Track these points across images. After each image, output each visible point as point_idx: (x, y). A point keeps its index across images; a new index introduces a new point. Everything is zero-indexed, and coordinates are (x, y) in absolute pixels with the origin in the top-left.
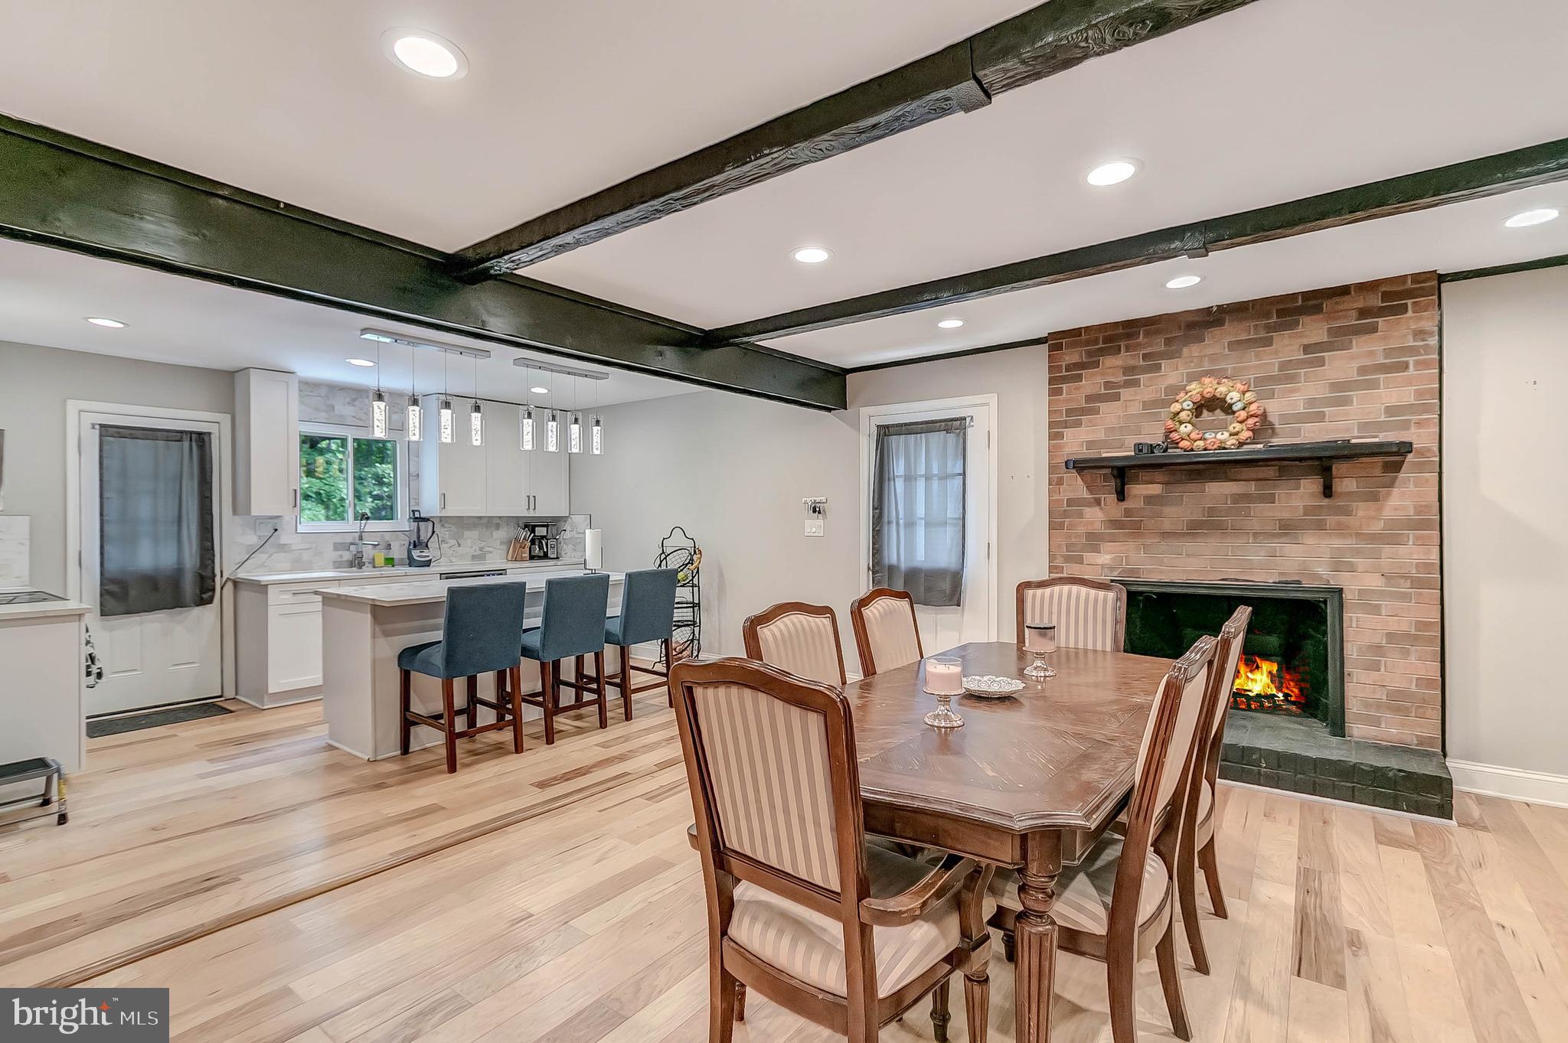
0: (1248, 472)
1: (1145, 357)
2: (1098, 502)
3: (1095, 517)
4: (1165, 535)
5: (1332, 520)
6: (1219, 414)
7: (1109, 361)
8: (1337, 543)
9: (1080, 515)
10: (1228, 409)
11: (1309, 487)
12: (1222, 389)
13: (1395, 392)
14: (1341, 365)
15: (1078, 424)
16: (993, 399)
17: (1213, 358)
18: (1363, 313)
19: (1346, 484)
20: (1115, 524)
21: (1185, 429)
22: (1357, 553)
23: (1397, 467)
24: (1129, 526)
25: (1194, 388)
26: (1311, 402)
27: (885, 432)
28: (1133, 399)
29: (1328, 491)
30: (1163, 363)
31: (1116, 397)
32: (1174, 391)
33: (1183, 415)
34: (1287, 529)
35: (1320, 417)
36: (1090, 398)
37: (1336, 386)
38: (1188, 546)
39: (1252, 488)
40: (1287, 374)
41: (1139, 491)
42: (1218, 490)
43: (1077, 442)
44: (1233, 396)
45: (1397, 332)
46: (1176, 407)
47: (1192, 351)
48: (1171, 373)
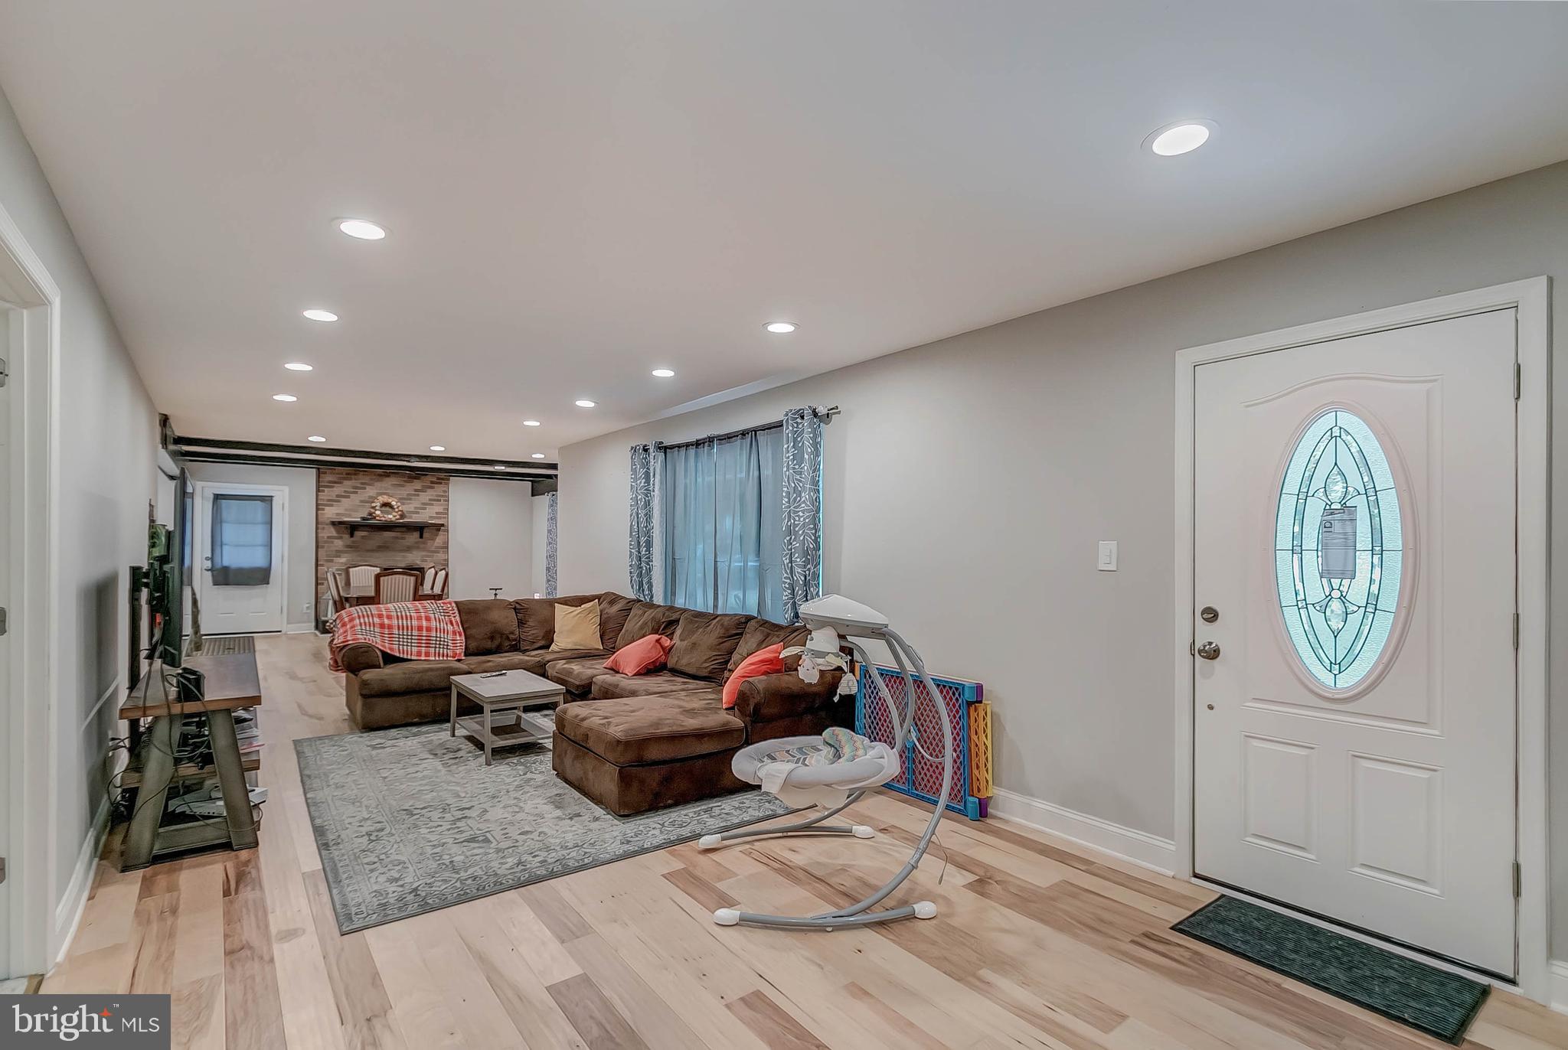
0: (398, 529)
1: (362, 483)
2: (341, 538)
3: (339, 544)
4: (368, 551)
5: (422, 546)
6: (388, 509)
7: (347, 483)
8: (424, 553)
9: (332, 542)
10: (391, 507)
11: (417, 534)
12: (390, 501)
13: (438, 508)
14: (425, 497)
15: (332, 506)
16: (286, 489)
17: (386, 489)
18: (432, 482)
19: (426, 535)
20: (348, 546)
21: (378, 512)
22: (427, 556)
23: (439, 530)
24: (352, 548)
25: (380, 498)
26: (416, 508)
27: (218, 497)
28: (355, 499)
29: (421, 537)
30: (367, 487)
31: (348, 497)
32: (372, 499)
33: (377, 508)
34: (409, 549)
35: (418, 513)
36: (337, 496)
37: (423, 504)
38: (377, 554)
39: (398, 534)
40: (409, 498)
41: (359, 534)
42: (388, 534)
43: (331, 513)
44: (394, 503)
45: (439, 489)
46: (374, 505)
47: (378, 484)
48: (370, 491)
